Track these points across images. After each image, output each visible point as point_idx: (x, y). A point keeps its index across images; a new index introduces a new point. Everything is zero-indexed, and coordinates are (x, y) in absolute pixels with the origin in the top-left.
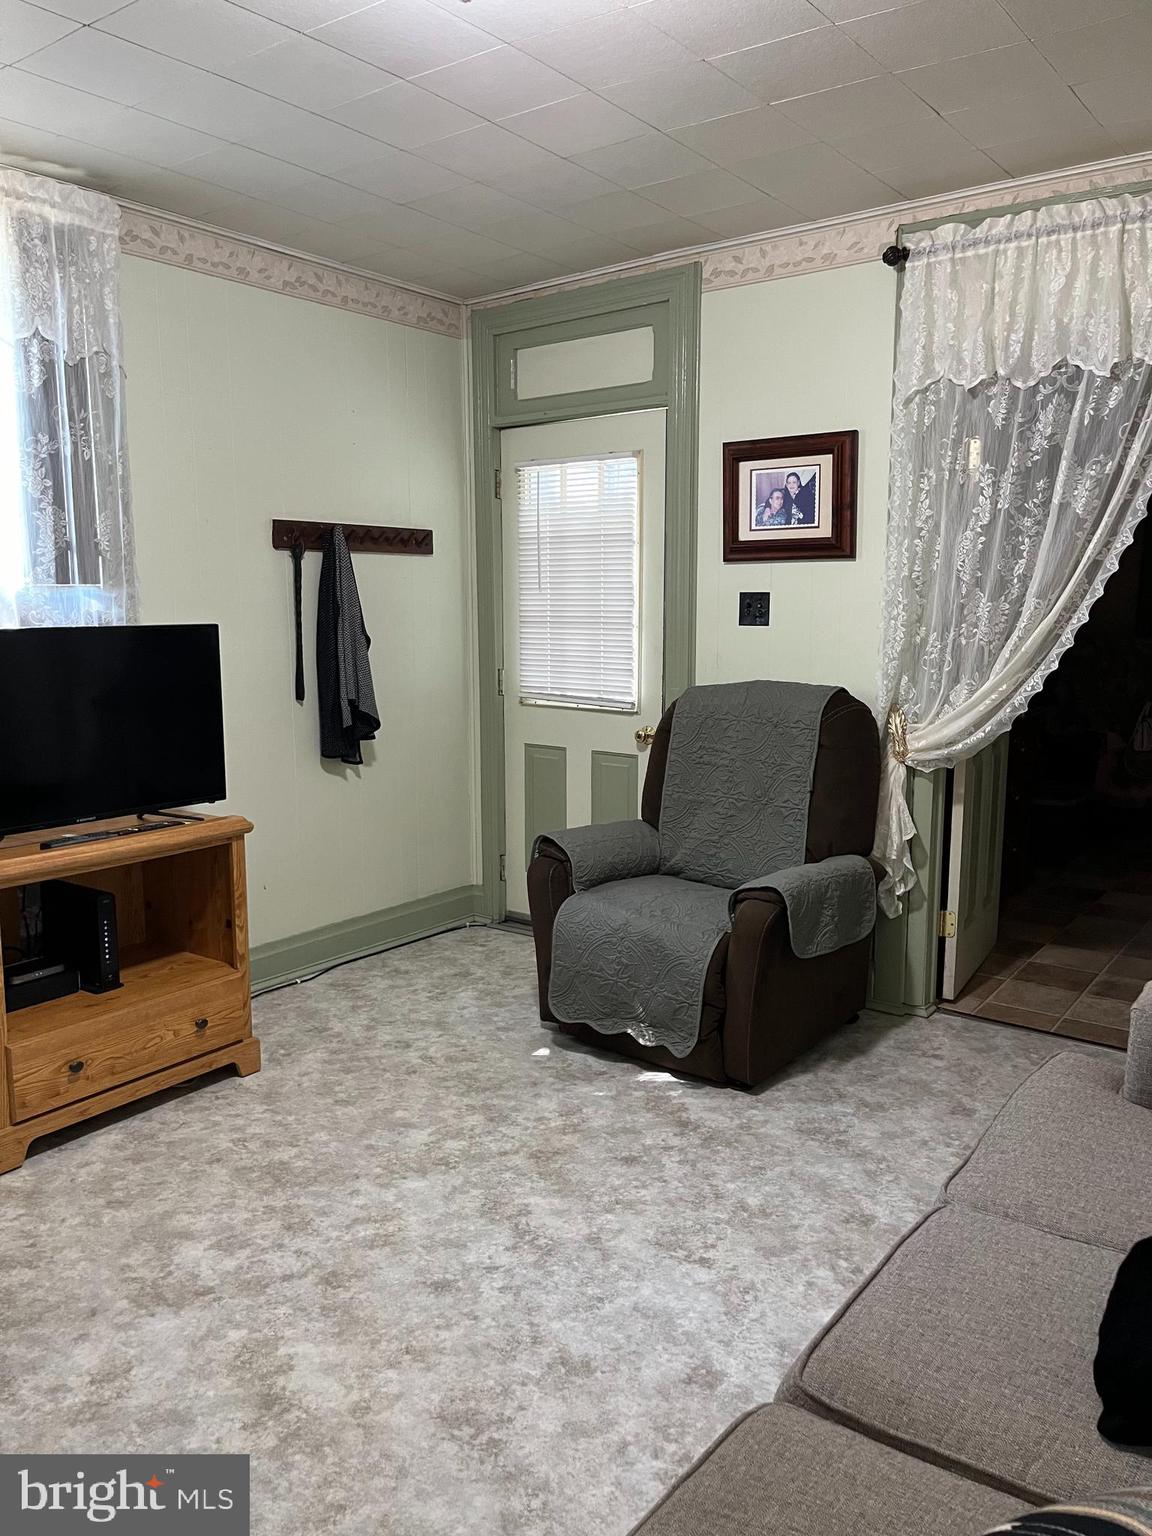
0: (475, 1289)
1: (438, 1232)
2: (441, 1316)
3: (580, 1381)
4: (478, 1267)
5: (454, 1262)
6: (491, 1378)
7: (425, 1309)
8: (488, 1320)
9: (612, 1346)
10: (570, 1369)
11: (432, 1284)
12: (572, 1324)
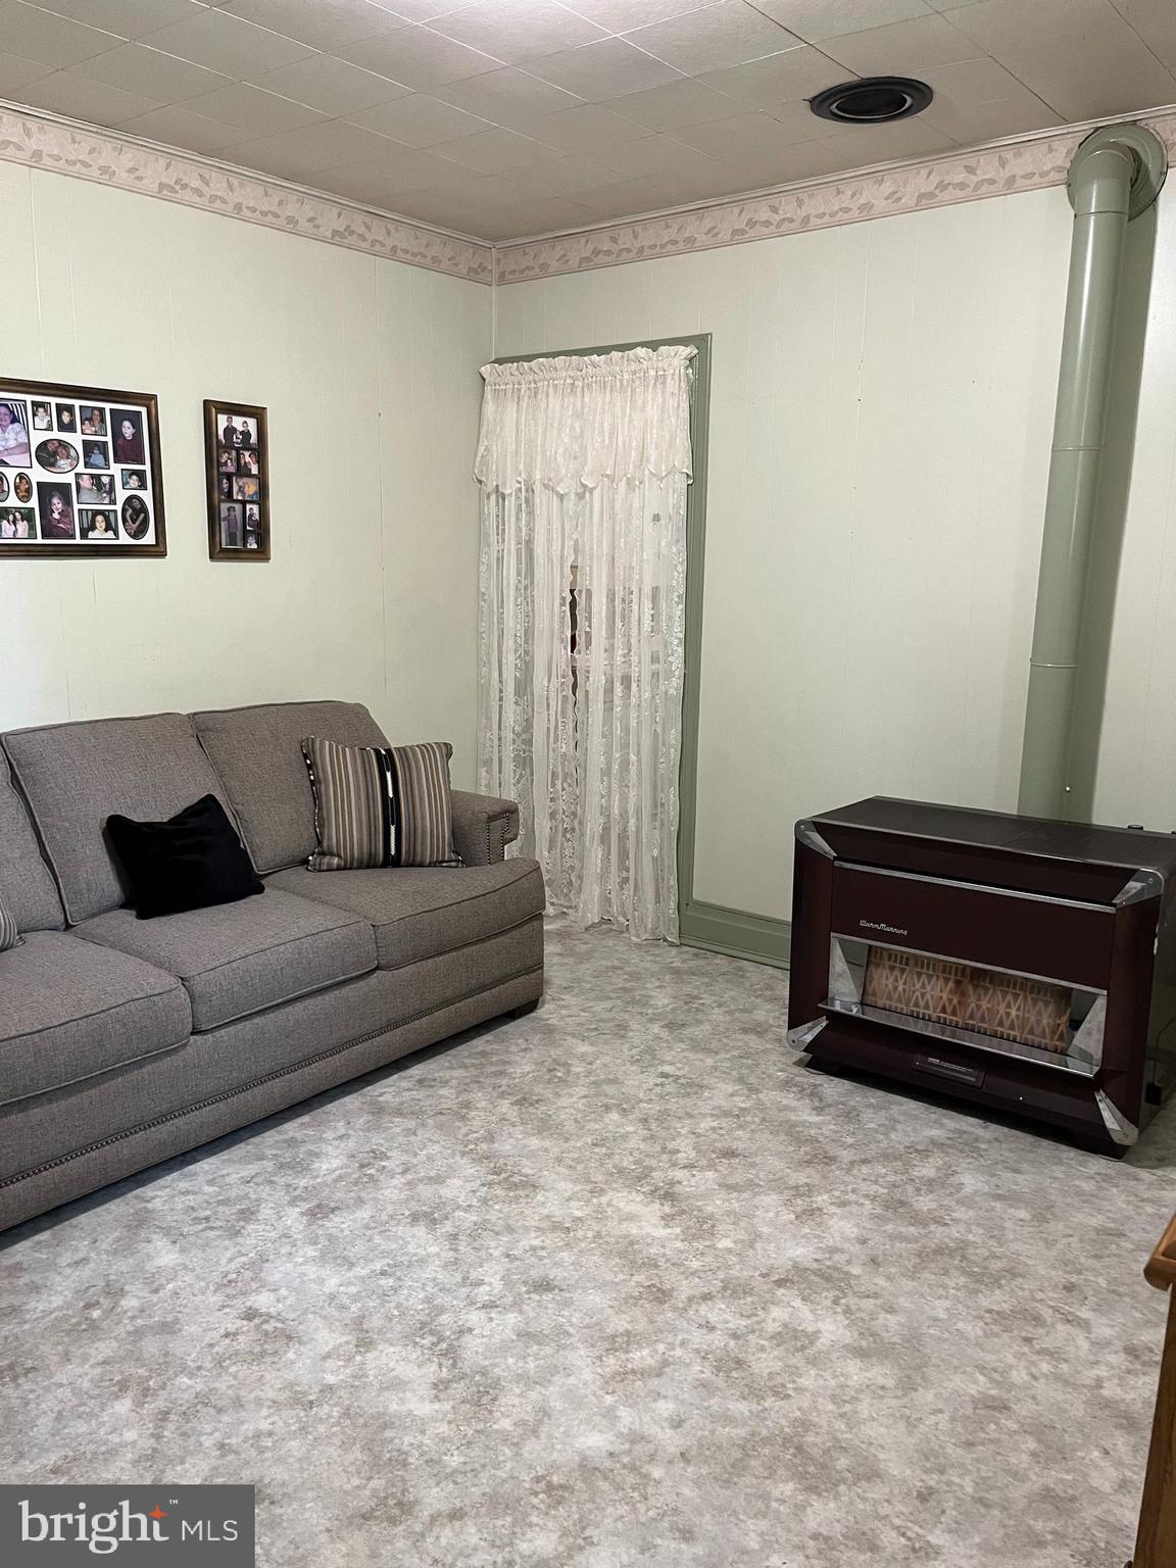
0: (507, 1281)
1: (552, 1356)
2: (541, 1258)
3: (423, 1208)
4: (505, 1308)
5: (532, 1315)
6: (496, 1210)
7: (556, 1264)
8: (496, 1254)
9: (389, 1233)
10: (428, 1218)
11: (554, 1289)
12: (418, 1251)
